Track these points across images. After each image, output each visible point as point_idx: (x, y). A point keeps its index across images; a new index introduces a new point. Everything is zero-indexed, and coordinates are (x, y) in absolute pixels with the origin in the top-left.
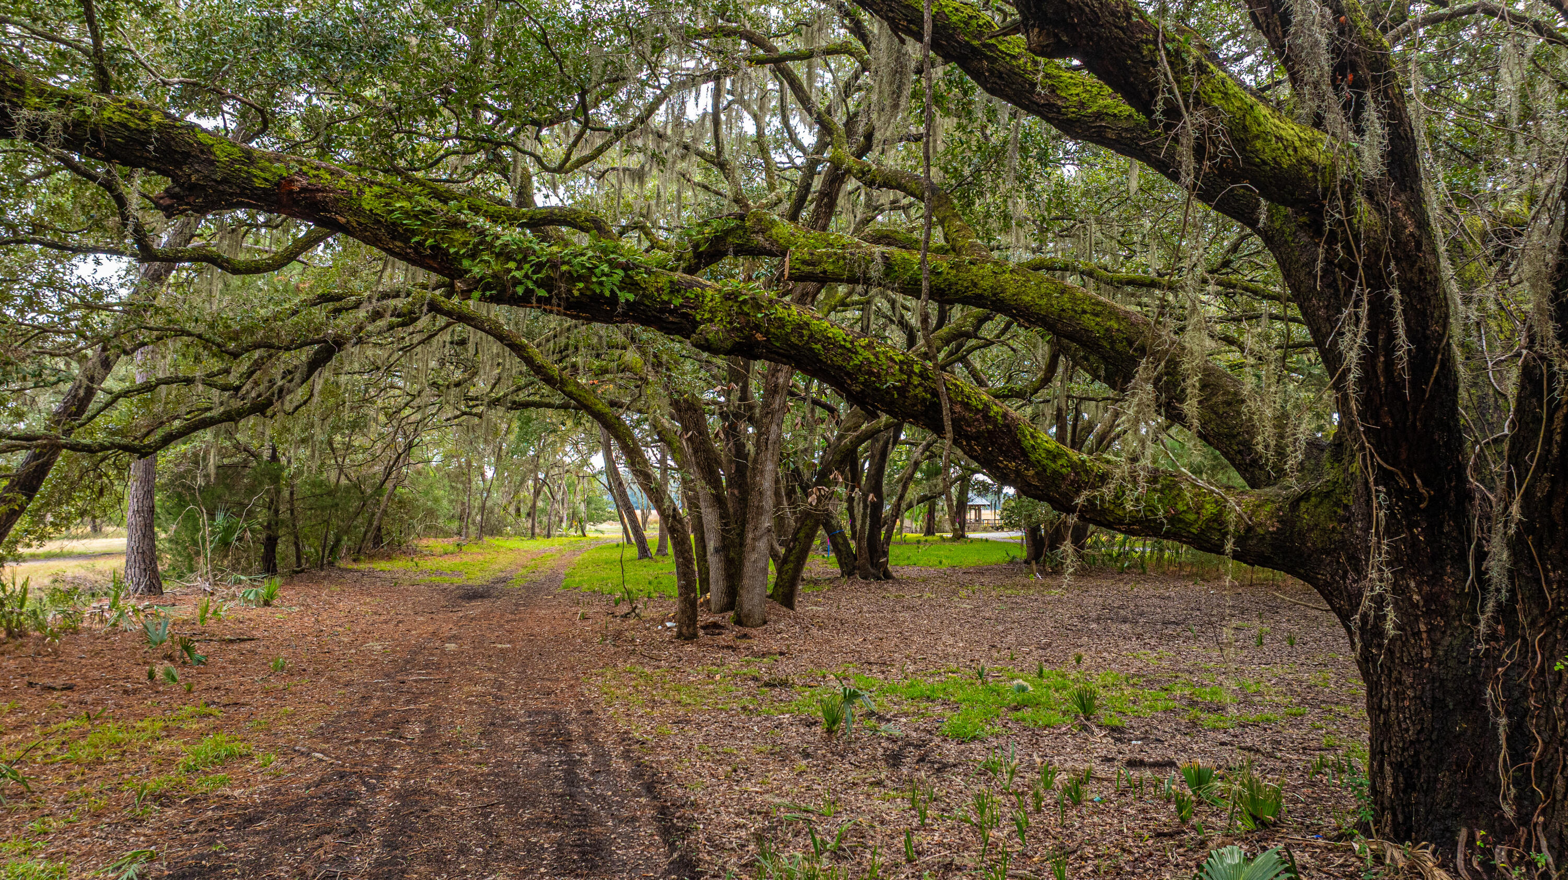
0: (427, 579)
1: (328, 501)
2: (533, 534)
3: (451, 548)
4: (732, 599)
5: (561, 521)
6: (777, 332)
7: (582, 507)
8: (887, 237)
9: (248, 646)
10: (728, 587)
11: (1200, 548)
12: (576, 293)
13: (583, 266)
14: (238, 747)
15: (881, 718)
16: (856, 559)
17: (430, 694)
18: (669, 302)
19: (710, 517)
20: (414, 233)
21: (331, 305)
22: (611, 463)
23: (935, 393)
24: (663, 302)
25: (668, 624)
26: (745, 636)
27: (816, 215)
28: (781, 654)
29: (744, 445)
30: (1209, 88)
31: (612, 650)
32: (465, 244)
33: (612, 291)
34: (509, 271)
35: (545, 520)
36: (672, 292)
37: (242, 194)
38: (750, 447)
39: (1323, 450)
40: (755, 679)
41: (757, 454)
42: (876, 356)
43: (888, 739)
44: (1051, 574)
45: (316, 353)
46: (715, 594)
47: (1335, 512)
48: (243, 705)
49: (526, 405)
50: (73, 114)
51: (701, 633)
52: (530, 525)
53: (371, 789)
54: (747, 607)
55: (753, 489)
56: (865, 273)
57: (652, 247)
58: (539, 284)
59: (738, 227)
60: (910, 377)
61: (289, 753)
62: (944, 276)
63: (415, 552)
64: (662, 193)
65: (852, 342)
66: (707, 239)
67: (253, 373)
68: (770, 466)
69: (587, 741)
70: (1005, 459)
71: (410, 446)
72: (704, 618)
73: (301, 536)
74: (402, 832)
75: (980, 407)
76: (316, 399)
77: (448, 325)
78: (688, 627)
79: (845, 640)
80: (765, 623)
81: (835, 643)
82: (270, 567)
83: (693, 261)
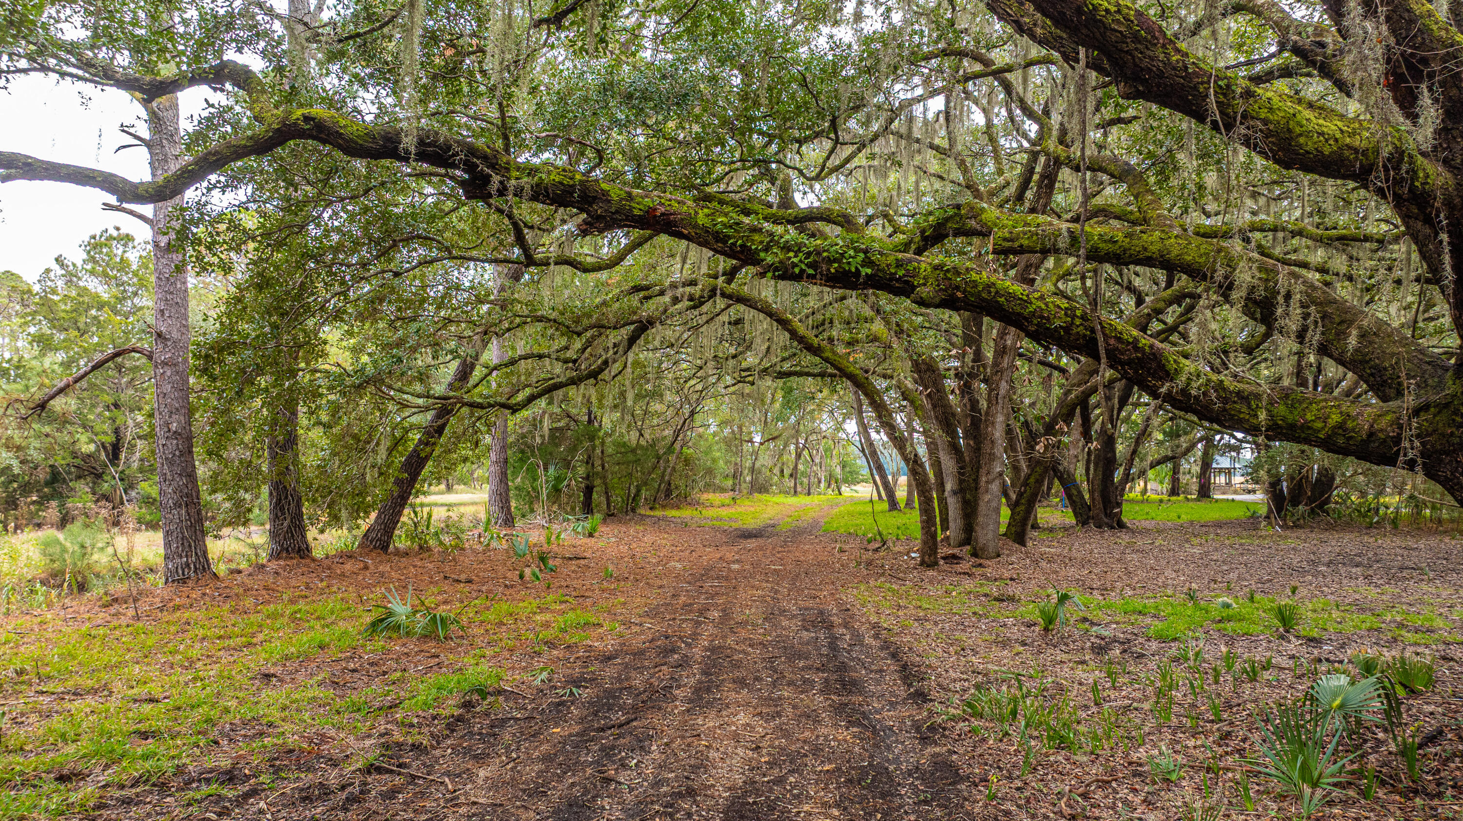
0: (710, 523)
1: (631, 457)
2: (795, 492)
3: (727, 501)
4: (968, 536)
5: (820, 482)
6: (972, 290)
7: (838, 470)
8: (1104, 210)
9: (582, 562)
10: (965, 525)
11: (1329, 450)
12: (833, 271)
13: (837, 252)
14: (593, 620)
15: (1093, 624)
16: (1090, 510)
17: (723, 594)
18: (896, 273)
19: (948, 464)
20: (729, 237)
21: (642, 294)
22: (864, 428)
23: (1093, 331)
24: (891, 274)
25: (913, 555)
26: (980, 565)
27: (1038, 196)
28: (1012, 579)
29: (978, 402)
30: (1256, 106)
31: (865, 572)
32: (761, 242)
33: (857, 268)
34: (790, 258)
35: (805, 480)
36: (897, 267)
37: (626, 220)
38: (983, 404)
39: (1447, 370)
40: (986, 595)
41: (989, 407)
42: (1046, 305)
43: (1097, 637)
44: (1292, 527)
45: (633, 331)
46: (954, 530)
47: (1454, 420)
48: (588, 597)
49: (789, 374)
50: (536, 178)
51: (942, 562)
52: (792, 485)
53: (688, 645)
54: (982, 541)
55: (985, 438)
56: (1054, 245)
57: (895, 232)
58: (809, 266)
59: (956, 214)
60: (1073, 319)
61: (628, 624)
62: (1120, 244)
63: (698, 503)
64: (902, 184)
65: (1027, 296)
66: (931, 226)
67: (585, 349)
68: (1000, 418)
69: (845, 627)
70: (1153, 378)
71: (692, 413)
72: (943, 551)
73: (610, 486)
74: (714, 666)
75: (1131, 340)
76: (629, 370)
77: (729, 306)
78: (930, 556)
79: (1072, 571)
80: (999, 556)
81: (1063, 573)
82: (588, 508)
83: (921, 244)
